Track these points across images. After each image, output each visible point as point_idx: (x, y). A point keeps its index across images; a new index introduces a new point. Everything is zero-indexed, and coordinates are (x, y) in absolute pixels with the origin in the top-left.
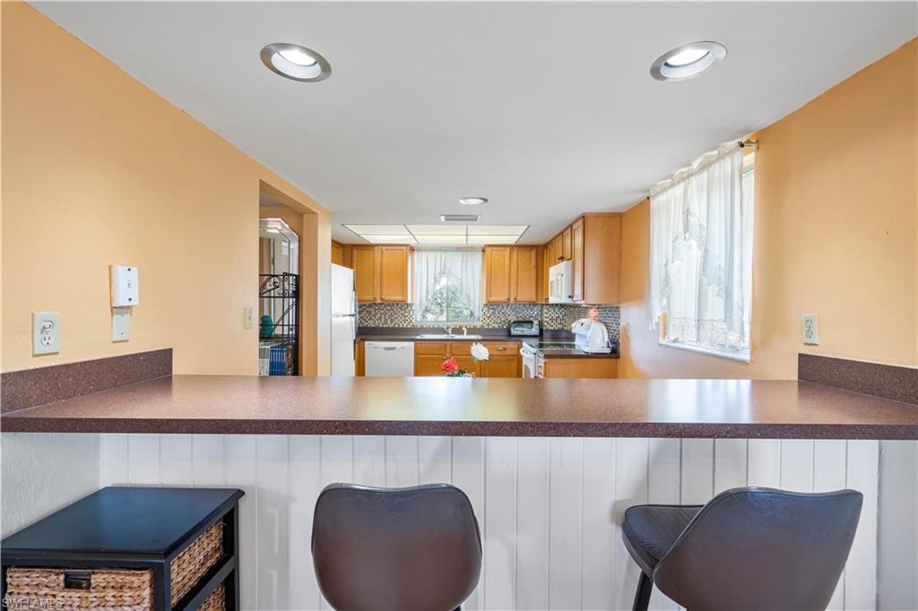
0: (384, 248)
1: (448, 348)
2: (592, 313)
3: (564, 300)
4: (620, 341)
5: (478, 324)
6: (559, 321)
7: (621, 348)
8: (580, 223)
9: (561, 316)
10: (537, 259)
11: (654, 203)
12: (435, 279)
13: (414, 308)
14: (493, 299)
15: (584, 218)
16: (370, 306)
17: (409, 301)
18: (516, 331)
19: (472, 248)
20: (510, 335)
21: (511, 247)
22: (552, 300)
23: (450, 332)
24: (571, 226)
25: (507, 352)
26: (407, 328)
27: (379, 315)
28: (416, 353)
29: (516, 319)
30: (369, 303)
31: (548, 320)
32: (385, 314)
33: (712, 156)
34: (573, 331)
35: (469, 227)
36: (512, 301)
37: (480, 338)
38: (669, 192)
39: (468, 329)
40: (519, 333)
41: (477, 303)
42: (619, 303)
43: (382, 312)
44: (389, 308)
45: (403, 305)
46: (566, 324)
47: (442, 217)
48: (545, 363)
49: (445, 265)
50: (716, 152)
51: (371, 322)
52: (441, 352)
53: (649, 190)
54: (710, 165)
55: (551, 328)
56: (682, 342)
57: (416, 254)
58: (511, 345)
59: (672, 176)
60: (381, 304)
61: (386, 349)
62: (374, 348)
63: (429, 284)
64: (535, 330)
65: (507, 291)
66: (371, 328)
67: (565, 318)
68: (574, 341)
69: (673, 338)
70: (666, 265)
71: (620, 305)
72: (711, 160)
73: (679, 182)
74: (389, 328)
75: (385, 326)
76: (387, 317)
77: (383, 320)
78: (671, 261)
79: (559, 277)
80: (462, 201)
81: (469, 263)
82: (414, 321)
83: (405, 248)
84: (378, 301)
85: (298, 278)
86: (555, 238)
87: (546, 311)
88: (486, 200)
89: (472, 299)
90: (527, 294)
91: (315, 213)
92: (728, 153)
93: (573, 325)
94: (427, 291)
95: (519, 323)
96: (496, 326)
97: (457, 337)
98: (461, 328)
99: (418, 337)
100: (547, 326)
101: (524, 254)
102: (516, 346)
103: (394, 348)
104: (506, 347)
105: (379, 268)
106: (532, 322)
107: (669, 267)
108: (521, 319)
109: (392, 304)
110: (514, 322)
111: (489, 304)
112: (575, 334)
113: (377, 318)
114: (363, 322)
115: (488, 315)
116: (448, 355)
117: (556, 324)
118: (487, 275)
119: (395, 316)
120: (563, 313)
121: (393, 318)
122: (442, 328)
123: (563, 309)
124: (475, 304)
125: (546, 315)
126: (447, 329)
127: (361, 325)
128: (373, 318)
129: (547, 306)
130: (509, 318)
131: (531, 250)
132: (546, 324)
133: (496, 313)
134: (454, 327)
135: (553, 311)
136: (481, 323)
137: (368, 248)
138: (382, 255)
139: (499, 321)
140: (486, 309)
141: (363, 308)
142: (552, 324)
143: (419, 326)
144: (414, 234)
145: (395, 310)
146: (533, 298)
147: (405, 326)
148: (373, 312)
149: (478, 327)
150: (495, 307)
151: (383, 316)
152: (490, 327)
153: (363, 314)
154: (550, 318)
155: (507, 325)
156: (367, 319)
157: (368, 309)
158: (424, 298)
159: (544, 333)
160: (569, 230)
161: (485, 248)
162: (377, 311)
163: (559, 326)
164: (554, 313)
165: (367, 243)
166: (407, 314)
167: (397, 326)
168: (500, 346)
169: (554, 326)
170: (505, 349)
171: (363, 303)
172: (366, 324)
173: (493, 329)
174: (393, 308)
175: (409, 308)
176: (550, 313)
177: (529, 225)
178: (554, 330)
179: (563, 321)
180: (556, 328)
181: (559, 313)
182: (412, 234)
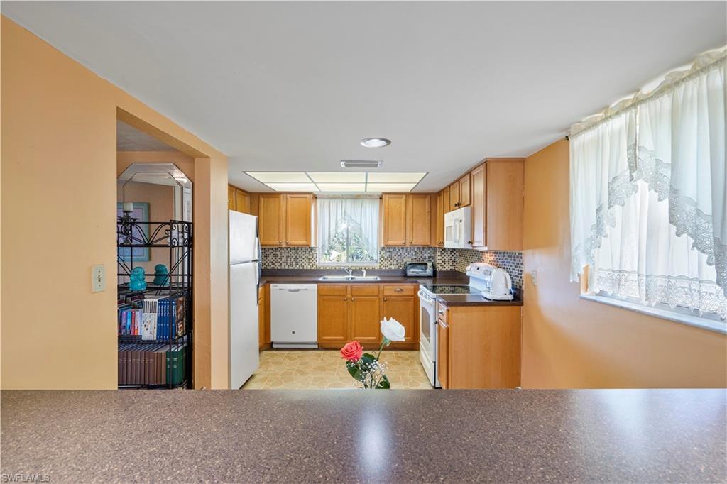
0: (288, 196)
1: (349, 291)
2: (488, 257)
3: (462, 245)
4: (524, 287)
5: (376, 266)
6: (451, 264)
7: (525, 295)
8: (482, 168)
9: (453, 258)
10: (430, 207)
11: (575, 143)
12: (336, 224)
13: (317, 251)
14: (390, 243)
15: (486, 164)
16: (277, 250)
17: (313, 245)
18: (411, 272)
19: (370, 196)
20: (406, 276)
21: (407, 194)
22: (448, 244)
23: (351, 273)
24: (470, 173)
25: (404, 293)
26: (311, 270)
27: (285, 258)
28: (319, 295)
29: (410, 262)
30: (275, 247)
31: (441, 262)
32: (290, 256)
33: (682, 73)
34: (468, 274)
35: (369, 173)
36: (408, 245)
37: (379, 279)
38: (600, 126)
39: (367, 270)
40: (415, 274)
41: (375, 246)
42: (522, 249)
43: (287, 255)
44: (294, 251)
45: (307, 249)
46: (458, 266)
47: (342, 163)
48: (448, 310)
49: (345, 212)
50: (689, 67)
51: (278, 264)
52: (342, 293)
53: (569, 128)
54: (677, 84)
55: (445, 270)
56: (612, 297)
57: (318, 201)
58: (408, 287)
59: (607, 107)
60: (287, 248)
61: (290, 290)
62: (279, 290)
63: (331, 230)
64: (429, 272)
65: (403, 236)
66: (277, 270)
67: (457, 260)
68: (468, 283)
69: (598, 291)
70: (598, 211)
71: (523, 252)
72: (678, 78)
73: (617, 113)
74: (294, 270)
75: (290, 268)
76: (292, 259)
77: (289, 263)
78: (606, 206)
79: (457, 223)
80: (363, 144)
81: (368, 209)
82: (317, 264)
83: (308, 196)
84: (284, 245)
85: (191, 226)
86: (450, 186)
87: (439, 254)
88: (388, 142)
89: (370, 242)
90: (422, 238)
91: (207, 157)
92: (715, 64)
93: (468, 268)
94: (329, 236)
95: (413, 265)
96: (393, 267)
97: (358, 278)
98: (360, 269)
99: (321, 279)
100: (440, 268)
101: (418, 202)
102: (412, 287)
103: (298, 290)
104: (402, 287)
105: (284, 215)
106: (426, 264)
107: (601, 213)
108: (415, 261)
109: (297, 248)
110: (410, 264)
111: (387, 248)
112: (469, 277)
113: (283, 260)
114: (270, 264)
115: (386, 257)
116: (349, 296)
117: (449, 265)
118: (385, 221)
119: (300, 259)
120: (455, 256)
121: (298, 261)
122: (343, 270)
123: (455, 252)
124: (373, 248)
125: (439, 258)
126: (348, 270)
127: (268, 268)
128: (279, 260)
129: (441, 250)
130: (405, 260)
131: (426, 198)
132: (439, 266)
133: (393, 255)
134: (354, 268)
135: (445, 254)
136: (379, 265)
137: (273, 196)
138: (287, 202)
139: (395, 263)
140: (383, 252)
141: (271, 251)
142: (445, 266)
143: (322, 268)
144: (315, 181)
145: (300, 253)
146: (427, 242)
147: (309, 268)
148: (279, 256)
149: (376, 268)
150: (391, 250)
151: (289, 259)
152: (387, 268)
153: (271, 257)
154: (443, 260)
155: (403, 266)
156: (274, 262)
157: (275, 253)
158: (327, 243)
159: (438, 274)
160: (468, 176)
161: (382, 196)
162: (283, 255)
163: (451, 268)
164: (447, 256)
165: (273, 191)
166: (310, 257)
167: (301, 268)
168: (397, 287)
169: (447, 268)
170: (402, 290)
171: (270, 247)
172: (272, 266)
173: (390, 271)
174: (298, 251)
175: (313, 251)
176: (443, 256)
177: (428, 173)
178: (447, 272)
179: (455, 264)
180: (449, 270)
181: (451, 256)
182: (313, 182)
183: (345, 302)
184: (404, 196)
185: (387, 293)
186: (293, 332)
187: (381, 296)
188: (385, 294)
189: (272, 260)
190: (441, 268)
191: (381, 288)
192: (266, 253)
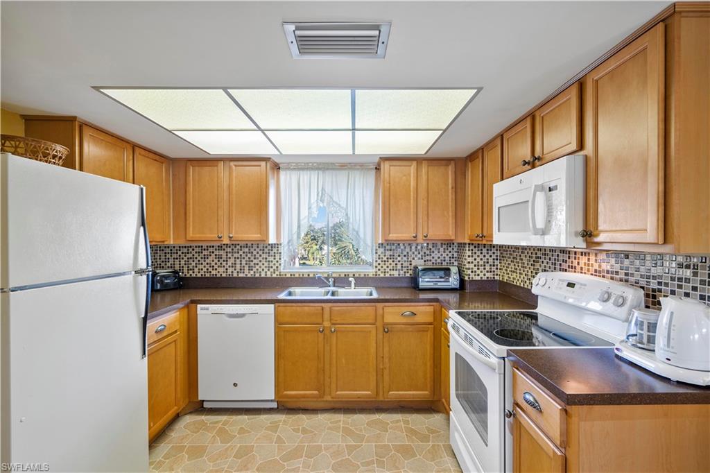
1: (327, 316)
5: (371, 271)
6: (488, 268)
9: (491, 261)
10: (455, 180)
13: (281, 250)
14: (393, 236)
17: (273, 241)
18: (425, 282)
19: (362, 164)
20: (417, 289)
23: (331, 283)
24: (531, 115)
25: (418, 319)
26: (271, 279)
27: (232, 260)
28: (278, 323)
29: (423, 266)
31: (471, 266)
32: (241, 258)
34: (534, 291)
36: (419, 239)
37: (375, 296)
39: (356, 279)
40: (431, 285)
41: (369, 242)
43: (236, 255)
44: (247, 250)
45: (265, 246)
46: (498, 272)
49: (323, 189)
51: (221, 270)
52: (315, 320)
55: (478, 278)
58: (423, 311)
60: (233, 245)
61: (231, 316)
62: (211, 316)
63: (302, 216)
64: (453, 281)
65: (413, 225)
66: (221, 278)
67: (497, 262)
68: (535, 307)
74: (246, 278)
75: (241, 275)
76: (244, 262)
77: (238, 267)
81: (357, 185)
82: (281, 269)
83: (263, 164)
84: (226, 241)
86: (501, 135)
87: (468, 253)
89: (362, 235)
90: (442, 228)
94: (299, 227)
96: (396, 274)
97: (342, 294)
98: (347, 276)
99: (282, 296)
100: (470, 276)
101: (436, 172)
102: (430, 309)
103: (243, 315)
104: (413, 309)
105: (226, 194)
106: (449, 269)
108: (430, 265)
109: (249, 246)
110: (425, 270)
111: (388, 245)
112: (537, 296)
113: (230, 264)
114: (210, 269)
115: (385, 259)
116: (327, 324)
117: (484, 272)
118: (384, 203)
119: (255, 261)
120: (494, 256)
121: (252, 264)
122: (319, 278)
123: (494, 250)
124: (366, 244)
125: (470, 259)
126: (327, 278)
127: (208, 275)
128: (224, 264)
129: (472, 247)
130: (414, 263)
131: (447, 165)
132: (469, 272)
133: (396, 255)
134: (337, 275)
135: (478, 253)
136: (375, 270)
137: (208, 163)
138: (230, 174)
139: (399, 267)
140: (382, 250)
141: (211, 250)
142: (478, 272)
143: (288, 275)
144: (262, 128)
145: (255, 253)
146: (451, 234)
147: (269, 275)
148: (224, 256)
149: (371, 275)
150: (393, 247)
151: (238, 261)
152: (387, 275)
153: (211, 258)
154: (475, 262)
155: (411, 272)
156: (216, 267)
157: (217, 252)
158: (295, 237)
159: (467, 286)
160: (528, 123)
161: (379, 164)
162: (230, 255)
163: (488, 275)
164: (481, 256)
165: (208, 156)
166: (271, 259)
167: (257, 275)
168: (406, 309)
169: (481, 275)
170: (414, 314)
171: (209, 244)
172: (214, 272)
173: (392, 279)
174: (252, 250)
175: (275, 250)
176: (475, 256)
177: (480, 90)
178: (481, 281)
179: (494, 269)
180: (484, 278)
181: (488, 256)
182: (260, 129)
183: (321, 335)
184: (414, 163)
185: (389, 319)
186: (235, 385)
187: (379, 324)
188: (385, 321)
189: (213, 264)
190: (472, 275)
191: (380, 312)
192: (205, 252)
